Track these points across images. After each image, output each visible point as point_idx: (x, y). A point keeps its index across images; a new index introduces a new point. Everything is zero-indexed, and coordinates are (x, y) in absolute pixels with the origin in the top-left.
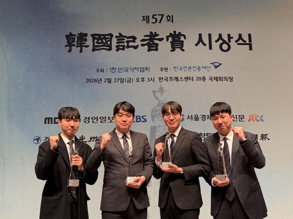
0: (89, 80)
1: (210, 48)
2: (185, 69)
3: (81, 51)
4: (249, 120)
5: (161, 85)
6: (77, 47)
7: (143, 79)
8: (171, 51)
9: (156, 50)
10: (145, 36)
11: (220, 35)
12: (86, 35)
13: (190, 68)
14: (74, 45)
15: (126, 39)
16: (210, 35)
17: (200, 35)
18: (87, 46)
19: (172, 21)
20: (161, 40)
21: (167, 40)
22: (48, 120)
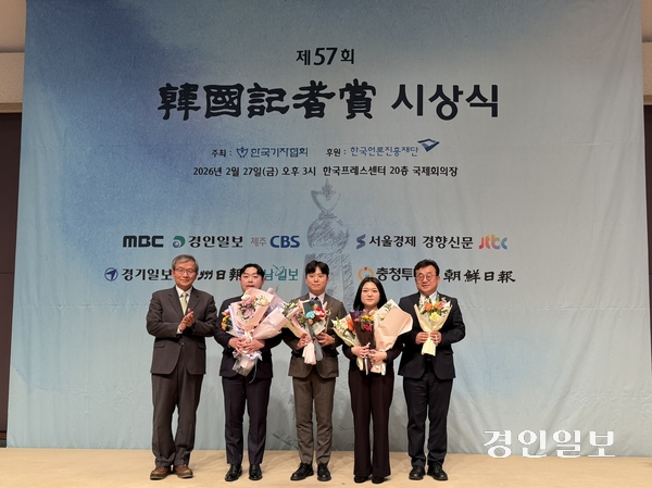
0: (199, 171)
1: (420, 112)
2: (372, 152)
3: (186, 117)
4: (481, 247)
5: (327, 180)
6: (179, 109)
7: (295, 171)
8: (348, 117)
9: (321, 115)
10: (301, 89)
11: (440, 88)
12: (195, 87)
13: (380, 149)
14: (175, 106)
15: (267, 95)
16: (420, 88)
17: (402, 88)
18: (197, 108)
19: (352, 61)
20: (330, 96)
21: (342, 97)
22: (129, 241)
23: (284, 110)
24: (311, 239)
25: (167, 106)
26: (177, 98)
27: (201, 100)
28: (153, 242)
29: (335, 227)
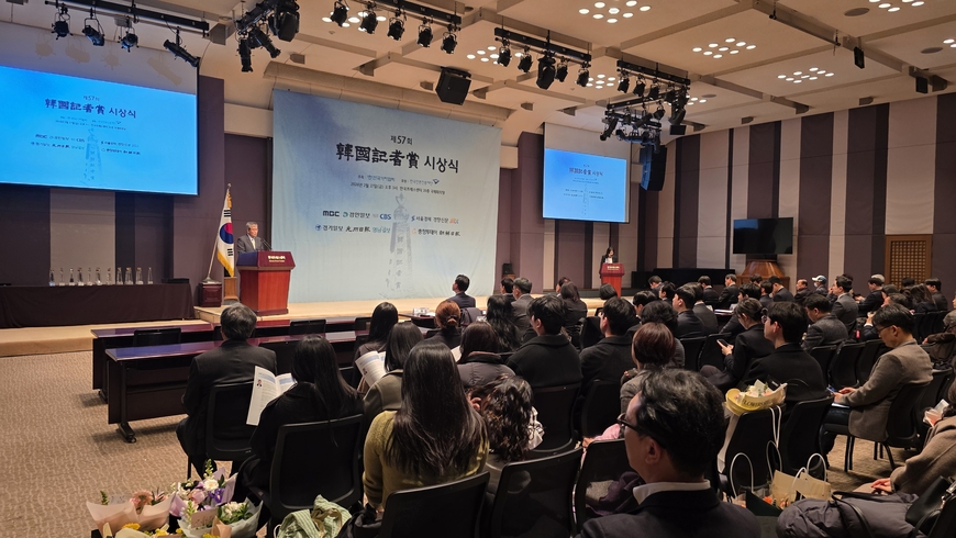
1: (433, 168)
2: (417, 183)
3: (348, 159)
5: (401, 193)
6: (345, 156)
7: (390, 187)
8: (409, 167)
9: (399, 165)
10: (392, 153)
11: (440, 159)
12: (352, 146)
13: (420, 182)
14: (343, 154)
15: (379, 154)
16: (434, 158)
17: (428, 157)
18: (352, 156)
19: (411, 144)
20: (403, 157)
21: (407, 158)
22: (325, 213)
23: (386, 161)
24: (395, 216)
25: (340, 153)
26: (344, 150)
27: (354, 152)
28: (335, 214)
29: (404, 211)
